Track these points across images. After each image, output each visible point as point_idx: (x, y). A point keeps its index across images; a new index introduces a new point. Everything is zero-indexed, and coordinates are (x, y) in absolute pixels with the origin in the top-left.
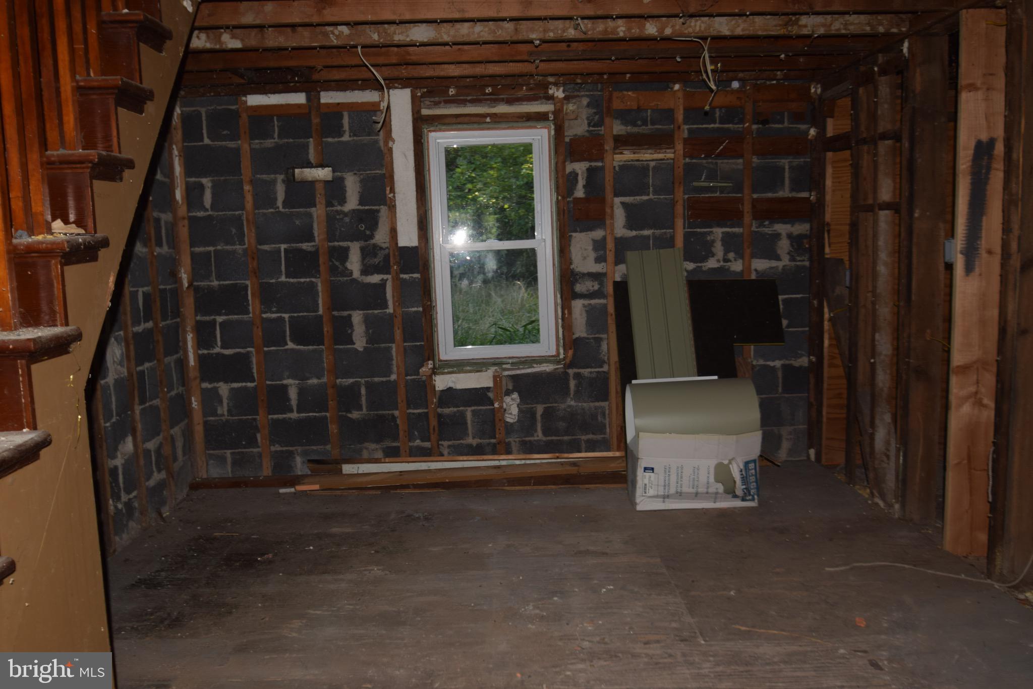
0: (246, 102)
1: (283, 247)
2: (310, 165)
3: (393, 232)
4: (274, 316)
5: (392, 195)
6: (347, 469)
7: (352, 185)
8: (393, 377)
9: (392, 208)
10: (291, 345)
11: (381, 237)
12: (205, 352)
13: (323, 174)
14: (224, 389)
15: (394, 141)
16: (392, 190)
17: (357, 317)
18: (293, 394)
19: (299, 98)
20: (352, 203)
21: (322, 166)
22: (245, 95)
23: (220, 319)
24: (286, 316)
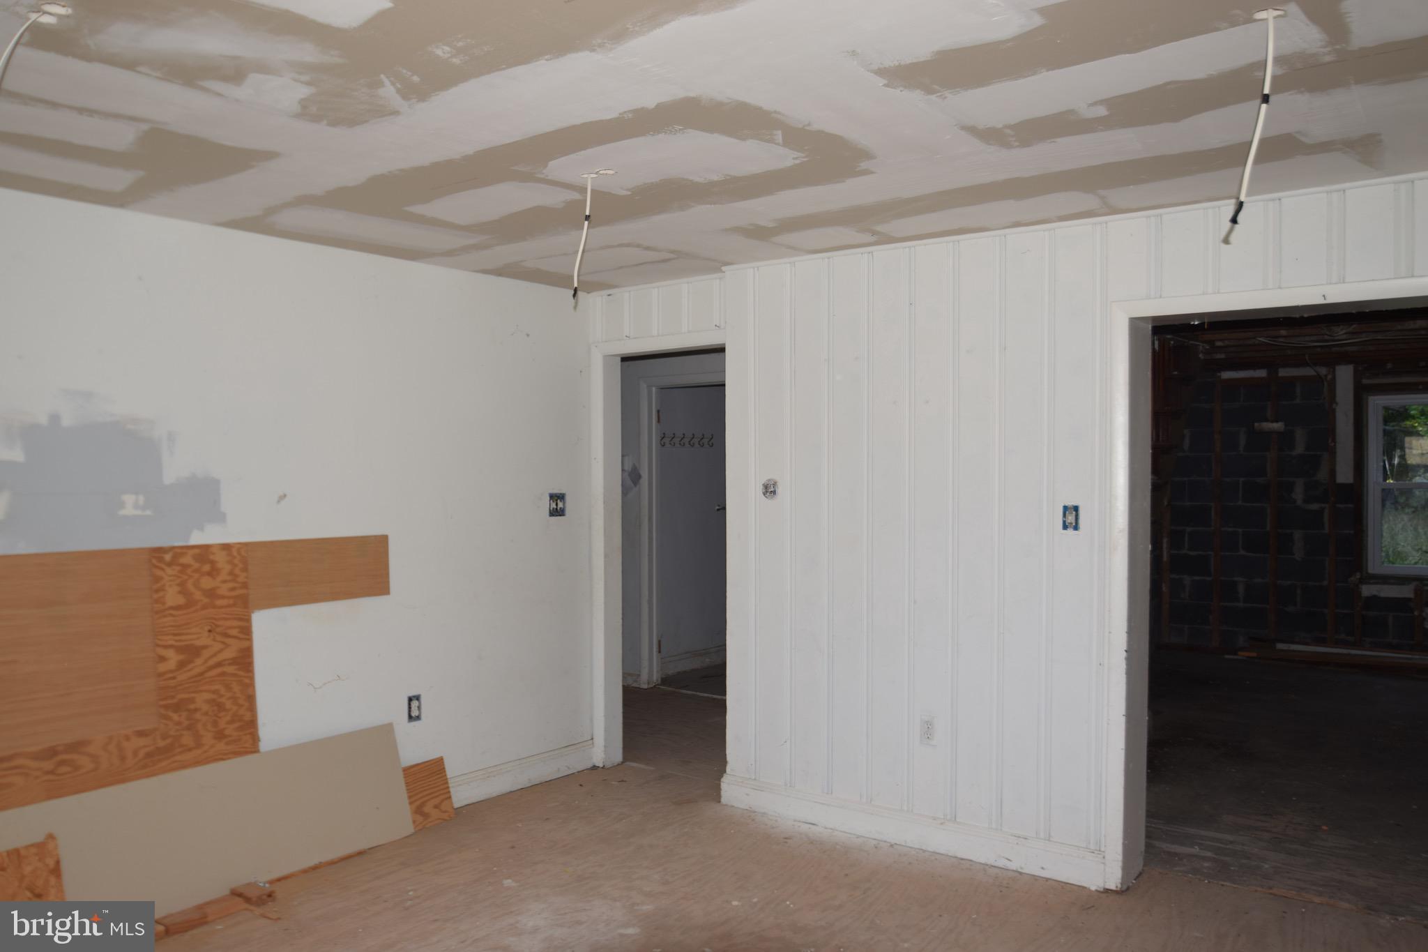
0: (1220, 376)
1: (1242, 479)
2: (1267, 420)
3: (1333, 473)
4: (1230, 529)
5: (1333, 444)
6: (1280, 646)
7: (1300, 435)
8: (1325, 583)
9: (1333, 453)
10: (1242, 552)
11: (1322, 475)
12: (1176, 552)
13: (1278, 426)
14: (1187, 580)
15: (1337, 404)
16: (1334, 440)
17: (1298, 535)
18: (1241, 589)
19: (1262, 373)
20: (1299, 449)
21: (1277, 422)
22: (1219, 372)
23: (1189, 529)
24: (1240, 530)
